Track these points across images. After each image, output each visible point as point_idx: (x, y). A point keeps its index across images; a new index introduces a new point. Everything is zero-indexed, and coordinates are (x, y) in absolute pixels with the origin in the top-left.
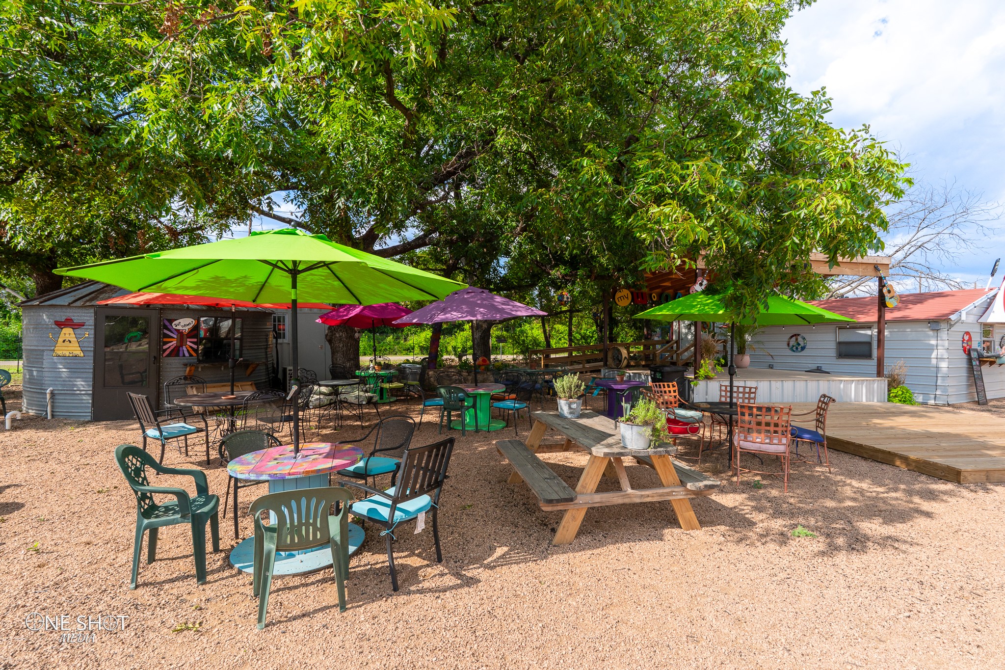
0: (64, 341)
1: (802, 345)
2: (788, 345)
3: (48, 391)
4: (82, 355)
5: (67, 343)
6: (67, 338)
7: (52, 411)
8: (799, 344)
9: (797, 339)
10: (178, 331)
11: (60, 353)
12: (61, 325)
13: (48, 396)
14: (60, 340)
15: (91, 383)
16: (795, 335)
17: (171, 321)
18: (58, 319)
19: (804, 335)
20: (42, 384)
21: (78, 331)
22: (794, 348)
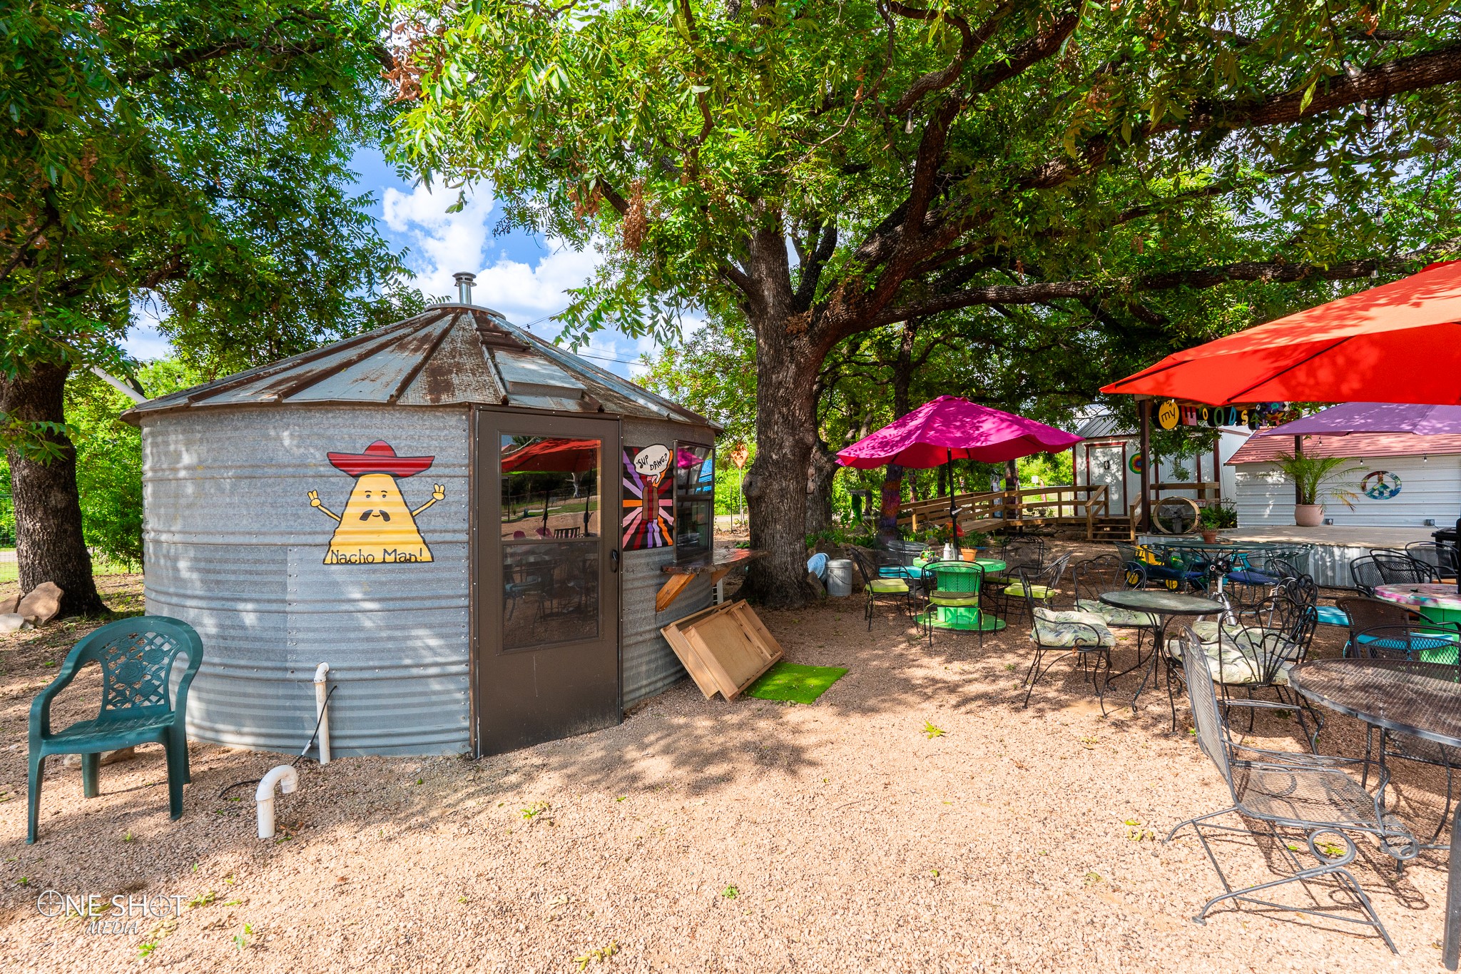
0: (365, 516)
1: (1392, 486)
2: (1364, 488)
3: (319, 676)
4: (426, 556)
5: (375, 523)
6: (377, 504)
7: (332, 738)
8: (1385, 487)
9: (1380, 480)
10: (643, 477)
11: (349, 552)
12: (351, 466)
13: (320, 692)
14: (353, 511)
15: (464, 639)
16: (1378, 473)
17: (632, 452)
18: (342, 447)
19: (1396, 473)
20: (284, 654)
21: (411, 484)
22: (1376, 493)
